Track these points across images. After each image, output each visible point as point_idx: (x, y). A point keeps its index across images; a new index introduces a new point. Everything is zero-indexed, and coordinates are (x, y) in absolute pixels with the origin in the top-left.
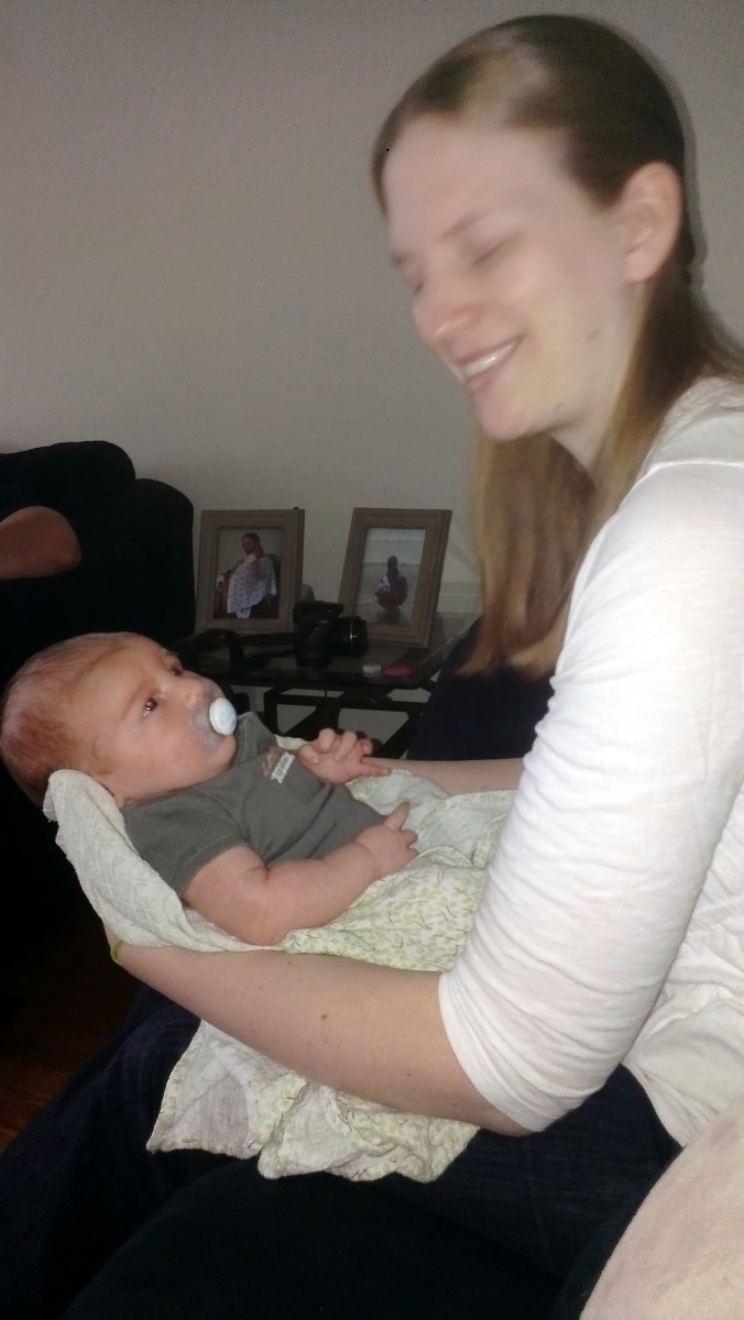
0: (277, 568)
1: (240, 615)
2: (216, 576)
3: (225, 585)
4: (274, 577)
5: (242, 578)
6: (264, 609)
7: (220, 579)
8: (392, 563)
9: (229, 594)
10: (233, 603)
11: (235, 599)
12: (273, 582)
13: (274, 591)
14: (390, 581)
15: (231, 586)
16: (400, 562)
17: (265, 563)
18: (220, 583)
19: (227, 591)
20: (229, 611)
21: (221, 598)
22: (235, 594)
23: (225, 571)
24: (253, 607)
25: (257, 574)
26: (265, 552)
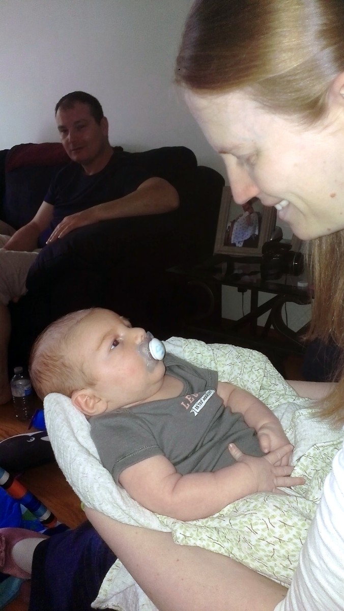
0: (260, 219)
1: (237, 245)
2: (227, 224)
3: (231, 228)
4: (258, 225)
5: (241, 225)
6: (251, 242)
7: (229, 224)
9: (233, 233)
10: (234, 238)
11: (236, 236)
12: (257, 228)
13: (257, 233)
15: (235, 228)
17: (254, 217)
18: (229, 227)
19: (232, 231)
20: (232, 242)
21: (229, 235)
22: (236, 233)
23: (232, 220)
24: (245, 241)
25: (249, 223)
26: (254, 211)
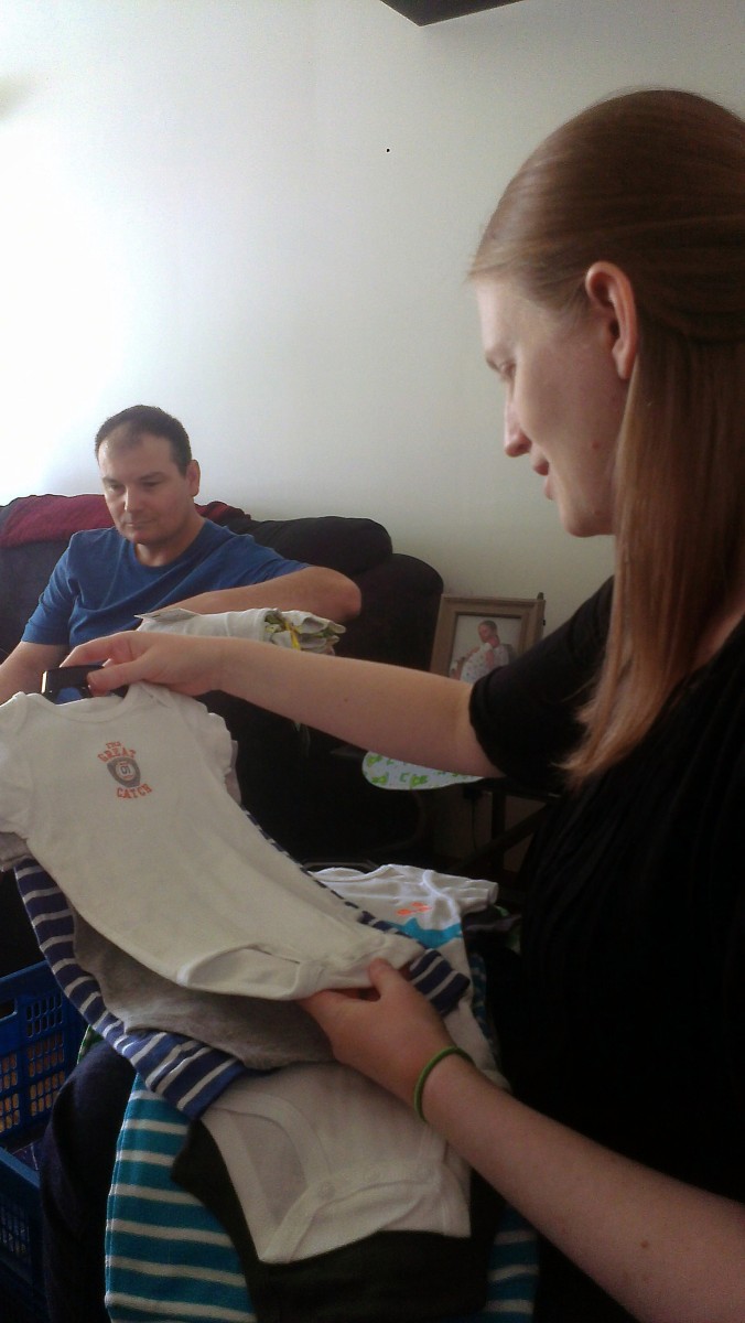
7: (454, 665)
17: (501, 652)
26: (502, 641)
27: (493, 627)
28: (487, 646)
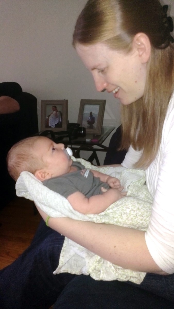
0: (61, 115)
1: (52, 127)
2: (46, 117)
3: (48, 119)
4: (61, 117)
5: (52, 117)
6: (59, 125)
8: (91, 113)
9: (49, 121)
11: (51, 123)
12: (61, 118)
13: (61, 121)
14: (90, 118)
15: (50, 119)
16: (93, 113)
17: (58, 113)
20: (49, 126)
21: (47, 122)
22: (51, 121)
23: (48, 116)
24: (55, 125)
25: (56, 116)
26: (59, 110)
27: (56, 107)
28: (55, 112)
